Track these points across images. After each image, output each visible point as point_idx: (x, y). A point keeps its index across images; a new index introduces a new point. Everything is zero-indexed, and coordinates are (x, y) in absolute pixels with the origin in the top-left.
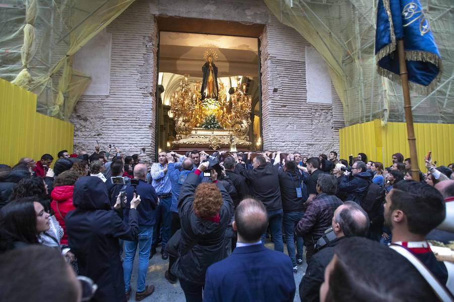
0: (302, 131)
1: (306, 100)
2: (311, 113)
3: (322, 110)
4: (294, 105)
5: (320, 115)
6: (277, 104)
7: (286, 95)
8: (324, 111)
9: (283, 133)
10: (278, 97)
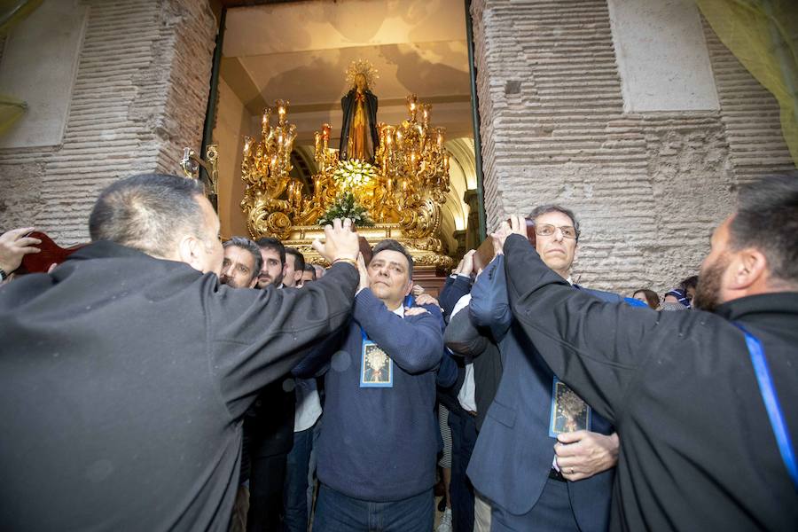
0: (616, 203)
2: (644, 146)
3: (683, 132)
4: (578, 124)
5: (679, 150)
6: (521, 125)
7: (548, 97)
8: (692, 136)
10: (522, 107)
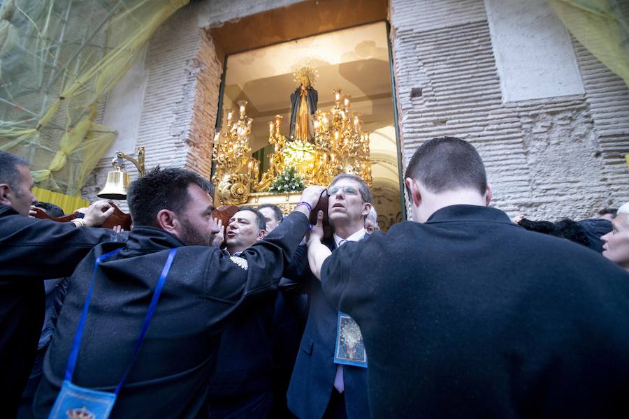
1: (500, 98)
2: (520, 127)
5: (550, 127)
6: (422, 119)
10: (423, 106)
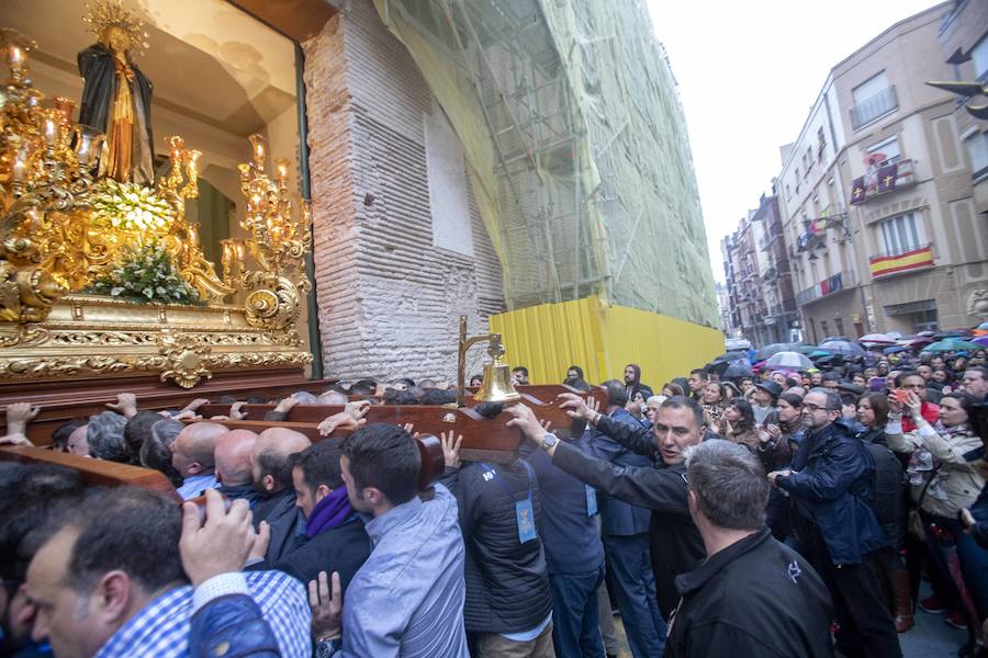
0: (430, 317)
1: (432, 240)
2: (442, 275)
3: (459, 268)
4: (409, 248)
5: (458, 281)
6: (375, 239)
7: (392, 219)
8: (463, 272)
9: (393, 323)
